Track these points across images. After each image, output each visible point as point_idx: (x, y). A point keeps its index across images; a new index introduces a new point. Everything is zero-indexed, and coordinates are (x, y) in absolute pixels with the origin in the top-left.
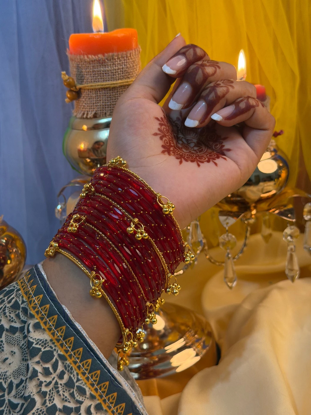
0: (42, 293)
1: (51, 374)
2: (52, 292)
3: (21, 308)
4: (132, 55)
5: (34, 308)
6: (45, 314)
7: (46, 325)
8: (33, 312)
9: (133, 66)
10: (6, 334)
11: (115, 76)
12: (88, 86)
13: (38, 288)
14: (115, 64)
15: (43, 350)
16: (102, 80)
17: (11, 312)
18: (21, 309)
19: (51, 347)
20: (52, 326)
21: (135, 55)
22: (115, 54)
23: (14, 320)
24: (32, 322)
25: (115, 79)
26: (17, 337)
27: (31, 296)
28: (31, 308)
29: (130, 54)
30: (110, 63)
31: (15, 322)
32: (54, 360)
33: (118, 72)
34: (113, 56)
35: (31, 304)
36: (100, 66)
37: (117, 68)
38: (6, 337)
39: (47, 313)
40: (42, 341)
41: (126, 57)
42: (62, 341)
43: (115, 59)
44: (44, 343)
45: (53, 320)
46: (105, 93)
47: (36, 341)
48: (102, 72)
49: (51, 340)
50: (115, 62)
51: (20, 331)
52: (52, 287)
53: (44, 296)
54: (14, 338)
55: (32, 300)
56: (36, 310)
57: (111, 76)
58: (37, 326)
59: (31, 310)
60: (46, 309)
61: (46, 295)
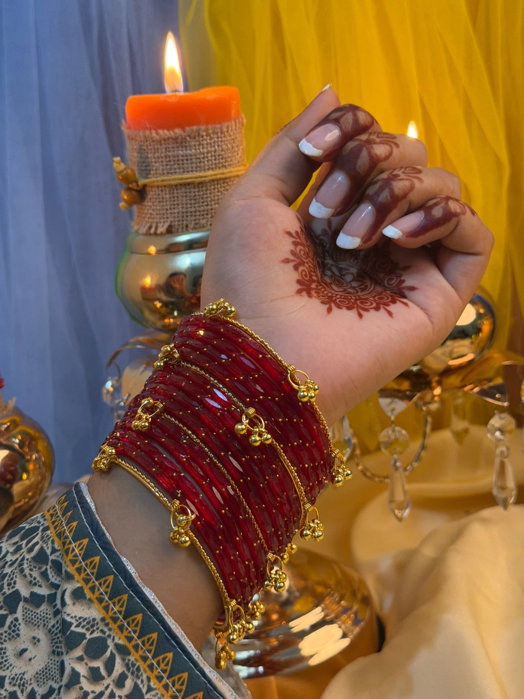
0: (87, 535)
1: (103, 678)
2: (104, 534)
3: (50, 561)
4: (230, 129)
5: (73, 562)
6: (93, 574)
7: (93, 593)
8: (71, 570)
9: (233, 148)
10: (23, 607)
11: (202, 164)
12: (157, 181)
13: (80, 526)
14: (203, 145)
15: (88, 636)
16: (182, 170)
17: (32, 567)
18: (50, 564)
19: (103, 632)
20: (104, 593)
21: (236, 129)
22: (203, 127)
23: (38, 582)
24: (69, 587)
25: (202, 168)
26: (44, 613)
27: (68, 541)
28: (68, 563)
29: (228, 128)
30: (193, 143)
31: (40, 586)
32: (108, 654)
33: (207, 157)
34: (198, 131)
35: (67, 555)
36: (178, 147)
37: (205, 150)
38: (23, 611)
39: (95, 571)
40: (88, 620)
41: (221, 133)
42: (122, 621)
43: (203, 136)
44: (91, 624)
45: (107, 583)
46: (186, 192)
47: (77, 621)
48: (181, 157)
49: (103, 620)
50: (203, 140)
51: (47, 601)
52: (104, 526)
53: (91, 541)
54: (37, 614)
55: (69, 548)
56: (77, 565)
57: (196, 163)
58: (78, 595)
59: (68, 566)
60: (94, 563)
61: (94, 539)
